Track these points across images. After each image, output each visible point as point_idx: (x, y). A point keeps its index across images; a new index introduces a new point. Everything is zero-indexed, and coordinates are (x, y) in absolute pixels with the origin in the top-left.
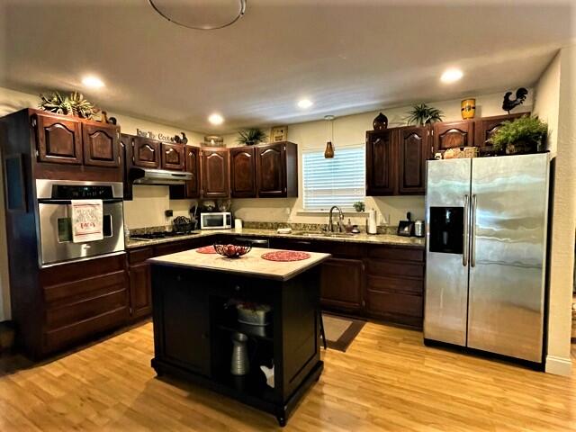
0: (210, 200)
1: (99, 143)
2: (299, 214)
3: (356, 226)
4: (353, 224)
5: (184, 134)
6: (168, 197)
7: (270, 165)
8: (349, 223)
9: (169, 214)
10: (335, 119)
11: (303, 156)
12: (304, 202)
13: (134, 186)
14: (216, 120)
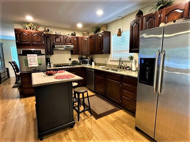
0: (84, 55)
1: (36, 37)
2: (111, 61)
3: (129, 67)
4: (127, 66)
5: (75, 33)
6: (70, 54)
7: (98, 41)
8: (126, 65)
9: (70, 59)
10: (123, 18)
11: (113, 36)
12: (112, 56)
13: (54, 50)
14: (80, 26)
